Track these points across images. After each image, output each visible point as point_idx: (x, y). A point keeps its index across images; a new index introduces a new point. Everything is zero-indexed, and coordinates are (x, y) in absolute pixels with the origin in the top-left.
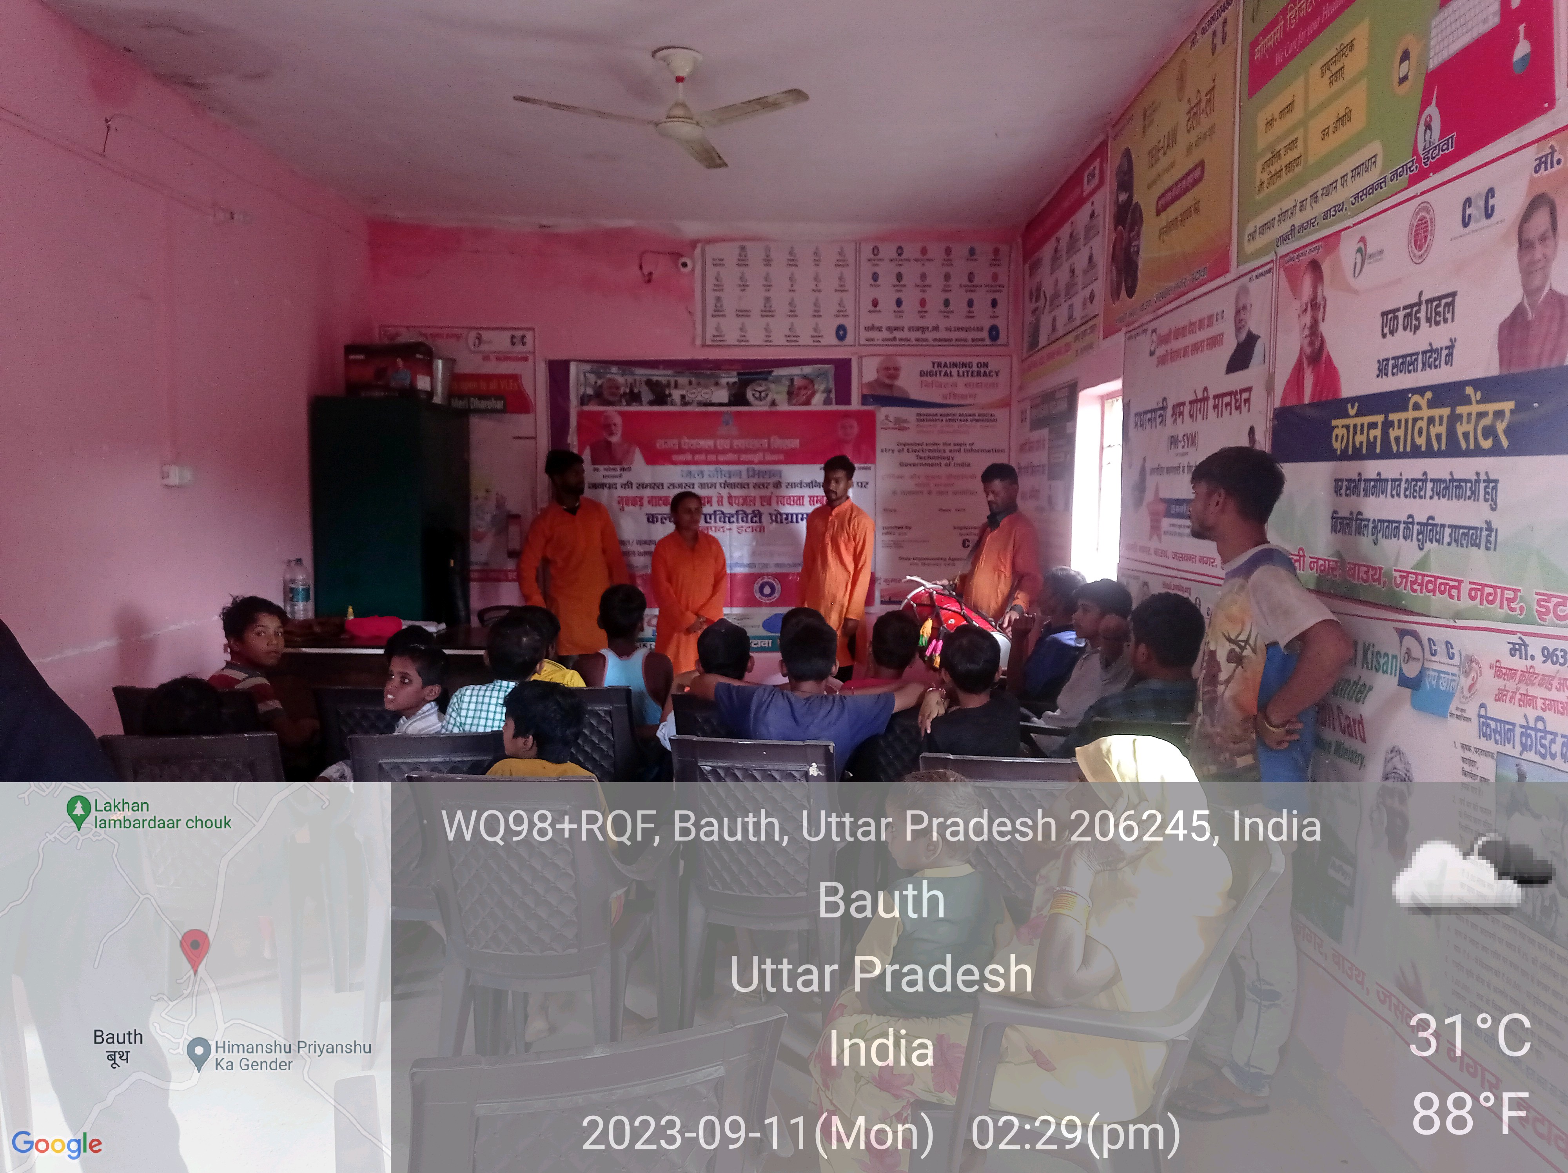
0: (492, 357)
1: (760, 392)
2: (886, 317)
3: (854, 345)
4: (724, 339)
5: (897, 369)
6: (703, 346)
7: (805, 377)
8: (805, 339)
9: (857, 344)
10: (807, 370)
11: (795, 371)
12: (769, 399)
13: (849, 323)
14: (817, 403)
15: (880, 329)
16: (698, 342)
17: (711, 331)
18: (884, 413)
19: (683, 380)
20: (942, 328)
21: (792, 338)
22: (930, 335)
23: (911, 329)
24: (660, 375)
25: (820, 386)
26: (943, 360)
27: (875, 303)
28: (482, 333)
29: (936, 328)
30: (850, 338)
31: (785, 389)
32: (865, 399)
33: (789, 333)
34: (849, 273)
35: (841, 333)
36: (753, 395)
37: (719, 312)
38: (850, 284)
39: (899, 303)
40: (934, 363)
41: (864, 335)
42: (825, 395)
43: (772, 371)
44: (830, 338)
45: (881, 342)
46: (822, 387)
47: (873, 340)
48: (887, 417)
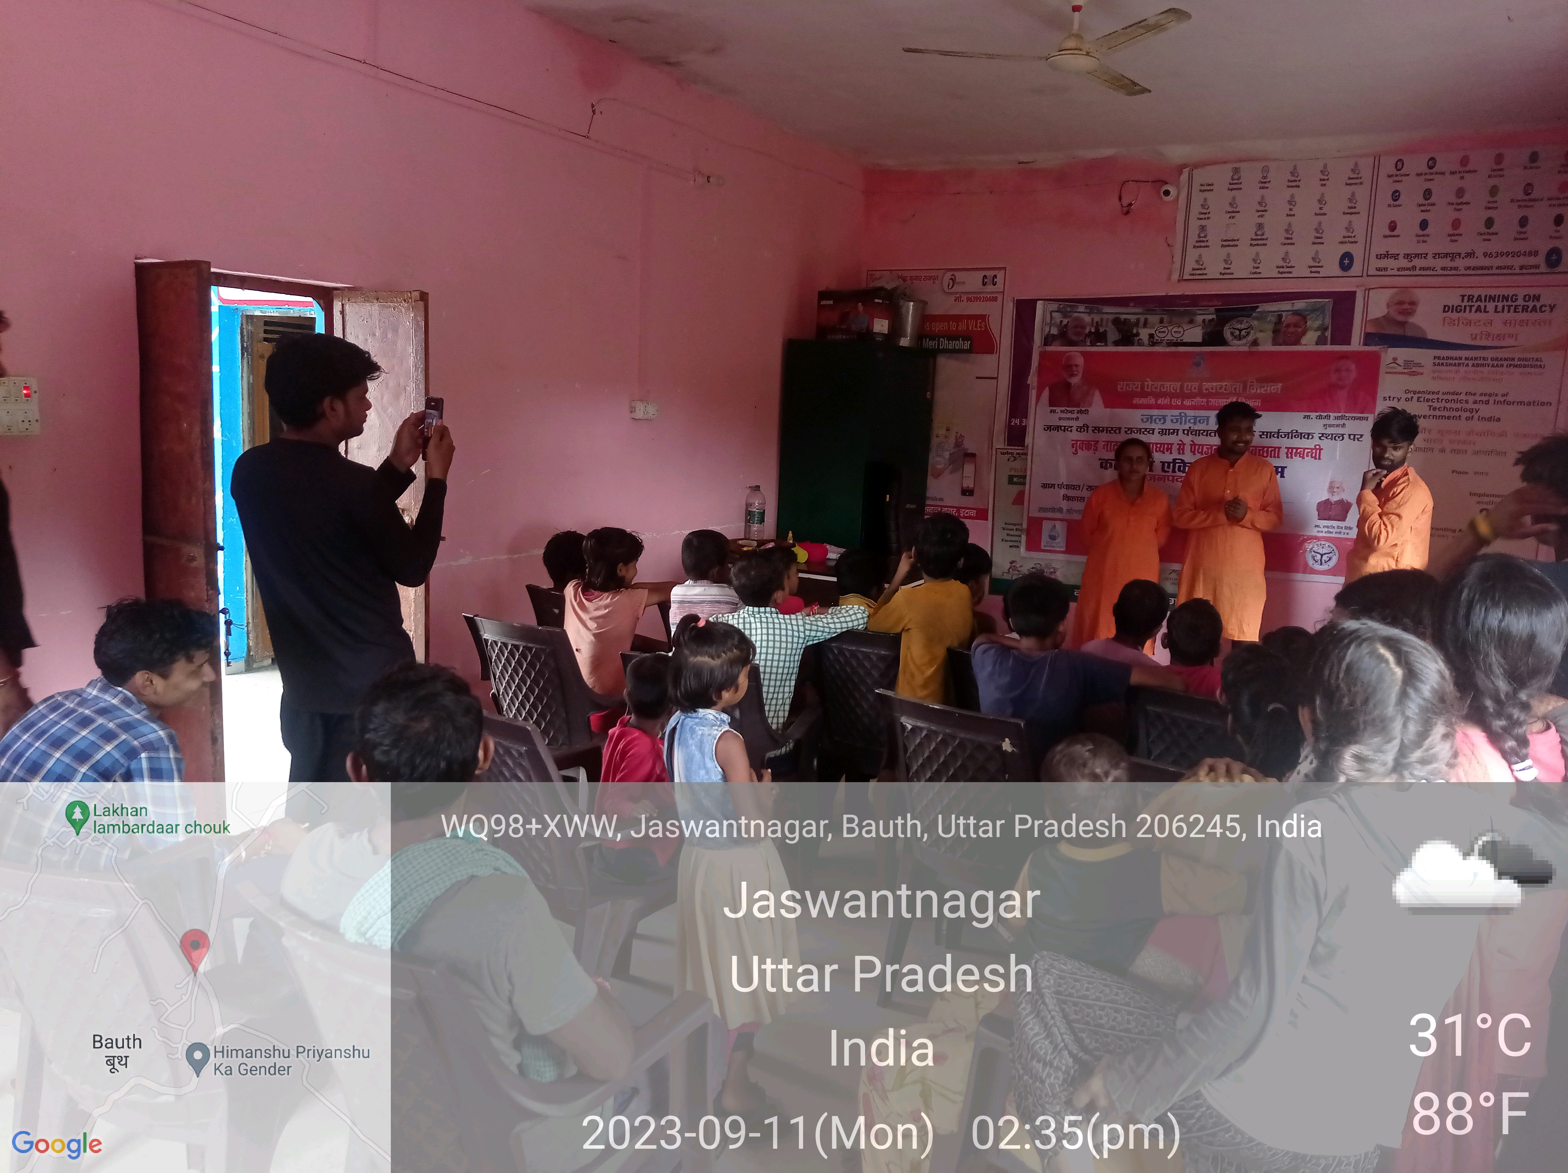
0: (964, 298)
1: (1240, 331)
2: (1405, 244)
3: (1362, 276)
4: (1204, 272)
5: (1413, 303)
6: (1179, 281)
7: (1296, 313)
8: (1301, 270)
9: (1365, 274)
10: (1300, 305)
11: (1286, 306)
12: (1250, 338)
13: (1357, 251)
14: (1309, 342)
15: (1395, 257)
16: (1175, 276)
17: (1190, 264)
18: (1391, 354)
19: (1153, 319)
20: (1479, 253)
21: (1285, 268)
22: (1460, 263)
23: (1436, 256)
24: (1129, 314)
25: (1313, 323)
26: (1476, 293)
27: (1393, 226)
28: (956, 274)
29: (1471, 255)
30: (1356, 269)
31: (1270, 327)
32: (1369, 338)
33: (1282, 264)
34: (1362, 193)
35: (1346, 263)
36: (1232, 334)
37: (1202, 242)
38: (1362, 206)
39: (1424, 225)
40: (1463, 296)
41: (1375, 263)
42: (1319, 333)
43: (1257, 307)
44: (1332, 267)
45: (1395, 272)
46: (1317, 324)
47: (1386, 269)
48: (1395, 359)
